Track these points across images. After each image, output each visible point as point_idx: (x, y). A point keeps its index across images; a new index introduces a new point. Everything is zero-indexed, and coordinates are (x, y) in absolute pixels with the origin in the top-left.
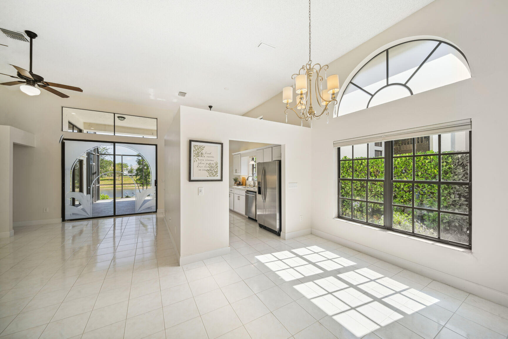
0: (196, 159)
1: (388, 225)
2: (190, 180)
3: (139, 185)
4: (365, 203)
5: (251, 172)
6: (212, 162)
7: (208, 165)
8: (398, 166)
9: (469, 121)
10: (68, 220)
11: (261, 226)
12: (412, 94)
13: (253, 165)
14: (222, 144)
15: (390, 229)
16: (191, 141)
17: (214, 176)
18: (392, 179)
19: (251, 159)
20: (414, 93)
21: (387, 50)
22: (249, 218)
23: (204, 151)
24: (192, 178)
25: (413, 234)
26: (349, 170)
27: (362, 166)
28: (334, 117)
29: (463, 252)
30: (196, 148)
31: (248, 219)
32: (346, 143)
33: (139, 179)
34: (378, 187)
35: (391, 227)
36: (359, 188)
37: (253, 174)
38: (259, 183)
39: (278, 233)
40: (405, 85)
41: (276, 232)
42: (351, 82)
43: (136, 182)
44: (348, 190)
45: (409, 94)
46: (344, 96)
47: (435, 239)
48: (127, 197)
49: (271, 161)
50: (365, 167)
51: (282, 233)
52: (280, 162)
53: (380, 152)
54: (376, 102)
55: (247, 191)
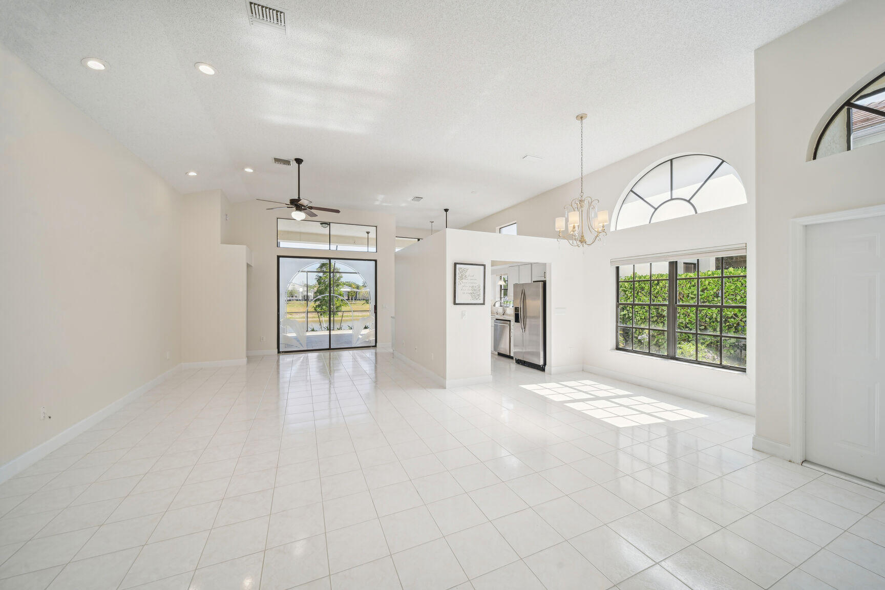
0: (461, 282)
1: (671, 354)
2: (455, 303)
3: (319, 315)
4: (647, 331)
5: (498, 296)
6: (474, 285)
7: (471, 288)
8: (708, 287)
9: (745, 245)
10: (283, 352)
11: (519, 362)
12: (696, 213)
13: (501, 286)
14: (484, 266)
15: (674, 358)
16: (455, 264)
17: (477, 299)
18: (676, 303)
19: (499, 277)
20: (699, 212)
21: (671, 160)
22: (500, 354)
23: (467, 274)
24: (457, 302)
25: (697, 362)
26: (639, 293)
27: (658, 287)
28: (611, 231)
29: (738, 374)
30: (461, 271)
31: (497, 356)
32: (627, 261)
33: (319, 306)
34: (682, 317)
35: (675, 356)
36: (655, 319)
37: (501, 298)
38: (516, 309)
39: (542, 368)
40: (689, 201)
41: (540, 366)
42: (631, 191)
43: (315, 310)
44: (639, 321)
45: (694, 213)
46: (624, 206)
47: (716, 366)
48: (313, 330)
49: (530, 282)
50: (663, 289)
51: (547, 368)
52: (544, 283)
53: (693, 265)
54: (660, 217)
55: (497, 319)
